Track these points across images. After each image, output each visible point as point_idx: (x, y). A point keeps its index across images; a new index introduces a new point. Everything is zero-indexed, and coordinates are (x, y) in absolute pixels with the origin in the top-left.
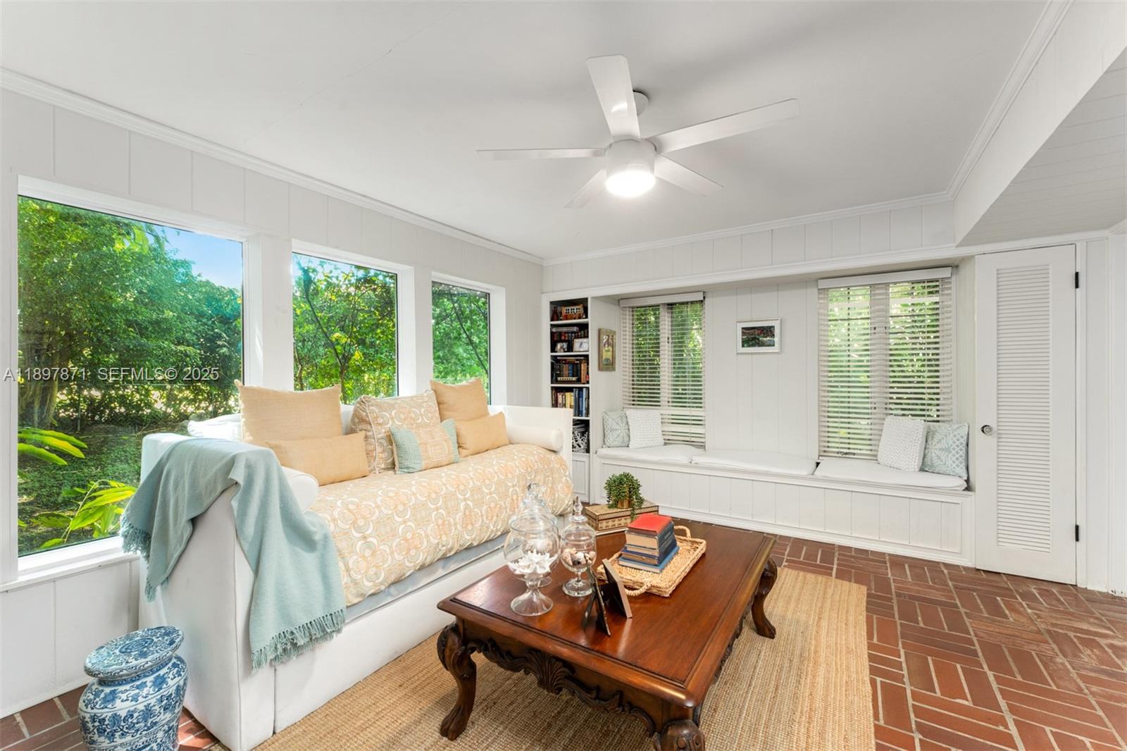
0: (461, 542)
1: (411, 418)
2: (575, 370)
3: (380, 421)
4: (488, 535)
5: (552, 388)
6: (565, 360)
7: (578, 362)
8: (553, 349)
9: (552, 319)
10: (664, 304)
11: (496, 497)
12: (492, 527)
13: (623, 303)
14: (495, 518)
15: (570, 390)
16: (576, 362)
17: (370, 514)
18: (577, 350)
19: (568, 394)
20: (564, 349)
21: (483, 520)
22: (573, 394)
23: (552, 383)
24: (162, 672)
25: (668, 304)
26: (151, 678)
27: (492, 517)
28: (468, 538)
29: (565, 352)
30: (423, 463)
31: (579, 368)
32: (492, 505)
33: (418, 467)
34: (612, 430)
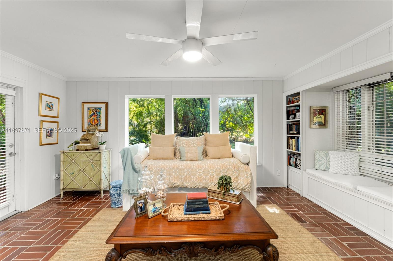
0: (183, 185)
1: (189, 144)
2: (298, 128)
3: (179, 144)
4: (195, 186)
5: (287, 136)
6: (294, 123)
7: (299, 124)
8: (288, 118)
9: (288, 104)
10: (364, 86)
11: (202, 174)
12: (197, 184)
13: (335, 90)
14: (199, 181)
15: (294, 138)
16: (298, 124)
17: (154, 168)
18: (297, 118)
19: (293, 140)
20: (292, 118)
21: (194, 181)
22: (295, 139)
23: (287, 134)
24: (118, 189)
25: (368, 85)
26: (116, 189)
27: (199, 180)
28: (186, 184)
29: (292, 119)
30: (186, 158)
31: (299, 127)
32: (200, 177)
33: (184, 159)
34: (318, 161)
